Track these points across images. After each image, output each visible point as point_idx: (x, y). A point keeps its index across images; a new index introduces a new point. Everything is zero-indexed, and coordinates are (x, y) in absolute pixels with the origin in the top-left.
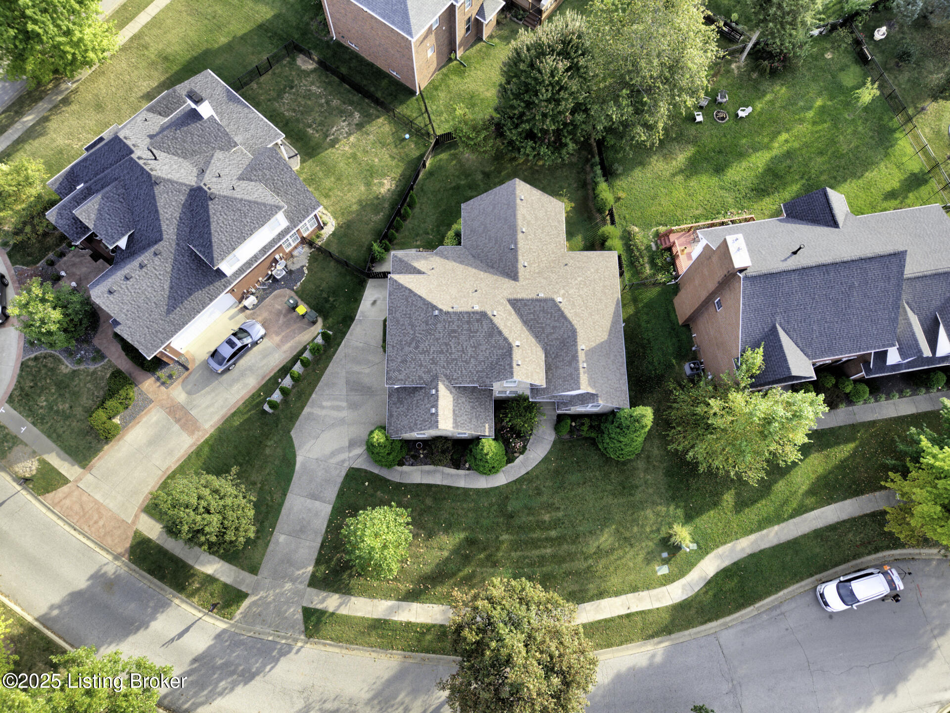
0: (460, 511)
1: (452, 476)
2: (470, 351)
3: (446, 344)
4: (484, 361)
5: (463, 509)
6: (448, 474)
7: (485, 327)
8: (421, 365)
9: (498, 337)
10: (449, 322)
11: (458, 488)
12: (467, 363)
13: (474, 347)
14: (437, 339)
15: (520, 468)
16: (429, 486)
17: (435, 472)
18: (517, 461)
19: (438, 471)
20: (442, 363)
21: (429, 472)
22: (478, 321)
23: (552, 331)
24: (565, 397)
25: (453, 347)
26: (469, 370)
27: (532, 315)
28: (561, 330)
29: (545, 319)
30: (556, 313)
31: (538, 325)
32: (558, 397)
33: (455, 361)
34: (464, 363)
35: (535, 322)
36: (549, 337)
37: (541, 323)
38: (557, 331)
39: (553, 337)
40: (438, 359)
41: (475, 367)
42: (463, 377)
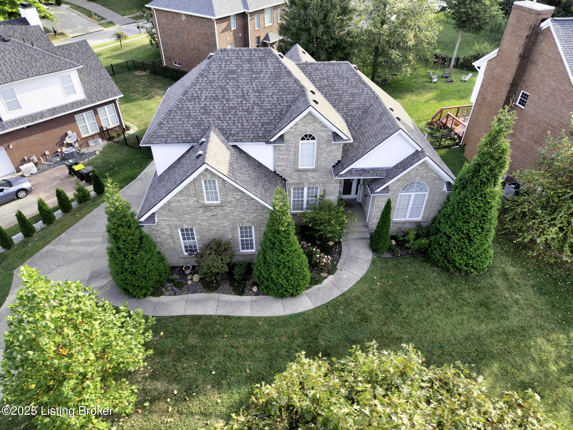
0: (242, 351)
1: (232, 303)
2: (252, 97)
3: (222, 88)
4: (271, 110)
5: (247, 347)
6: (227, 302)
7: (270, 66)
8: (189, 116)
9: (287, 79)
10: (226, 61)
11: (240, 318)
12: (250, 113)
13: (258, 91)
14: (211, 82)
15: (331, 290)
16: (196, 319)
17: (206, 300)
18: (326, 282)
19: (212, 299)
20: (217, 113)
21: (197, 301)
22: (261, 59)
23: (351, 99)
24: (380, 172)
25: (231, 92)
26: (252, 121)
27: (325, 81)
28: (361, 98)
29: (341, 85)
30: (352, 77)
31: (333, 93)
32: (371, 172)
33: (234, 111)
34: (246, 113)
35: (330, 88)
36: (349, 106)
37: (338, 90)
38: (357, 98)
39: (353, 106)
40: (212, 108)
41: (259, 118)
42: (244, 132)
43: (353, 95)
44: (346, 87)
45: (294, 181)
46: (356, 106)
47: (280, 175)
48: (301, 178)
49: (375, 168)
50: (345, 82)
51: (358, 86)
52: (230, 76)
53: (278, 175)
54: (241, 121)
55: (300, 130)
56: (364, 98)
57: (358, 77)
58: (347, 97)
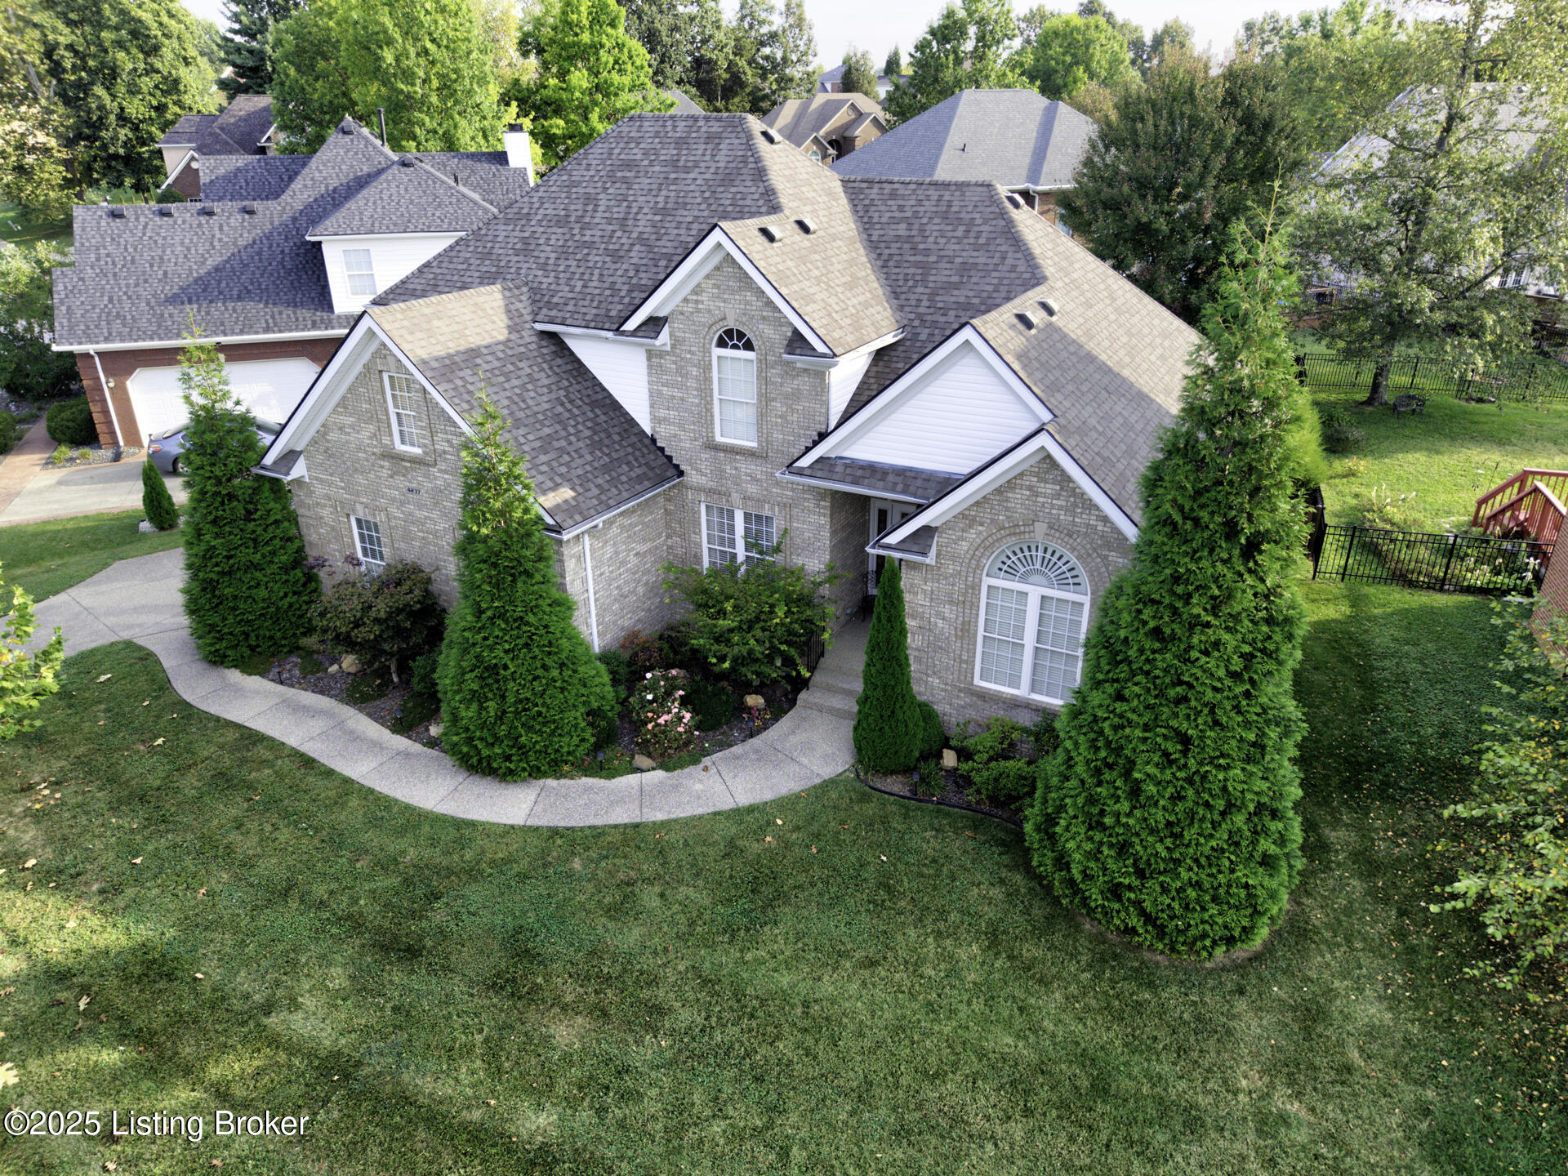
1: (357, 739)
3: (589, 200)
6: (351, 733)
7: (722, 156)
8: (487, 255)
10: (629, 141)
11: (328, 774)
12: (618, 259)
13: (662, 211)
14: (573, 185)
15: (617, 802)
17: (319, 713)
18: (627, 780)
19: (332, 716)
20: (546, 252)
21: (299, 709)
22: (710, 138)
23: (955, 279)
24: (919, 483)
25: (601, 208)
26: (611, 279)
27: (903, 226)
28: (987, 280)
29: (943, 241)
30: (985, 222)
31: (912, 259)
32: (891, 478)
33: (585, 251)
34: (608, 259)
35: (907, 246)
36: (938, 298)
37: (927, 252)
38: (974, 280)
39: (953, 299)
40: (541, 241)
41: (631, 274)
42: (581, 303)
43: (966, 268)
44: (957, 247)
45: (703, 481)
46: (962, 300)
47: (667, 453)
48: (720, 474)
49: (910, 469)
50: (960, 232)
51: (991, 248)
52: (619, 174)
53: (662, 449)
54: (586, 277)
55: (709, 311)
56: (995, 281)
57: (1003, 223)
58: (948, 272)
